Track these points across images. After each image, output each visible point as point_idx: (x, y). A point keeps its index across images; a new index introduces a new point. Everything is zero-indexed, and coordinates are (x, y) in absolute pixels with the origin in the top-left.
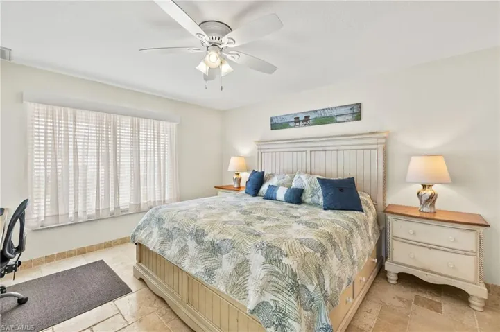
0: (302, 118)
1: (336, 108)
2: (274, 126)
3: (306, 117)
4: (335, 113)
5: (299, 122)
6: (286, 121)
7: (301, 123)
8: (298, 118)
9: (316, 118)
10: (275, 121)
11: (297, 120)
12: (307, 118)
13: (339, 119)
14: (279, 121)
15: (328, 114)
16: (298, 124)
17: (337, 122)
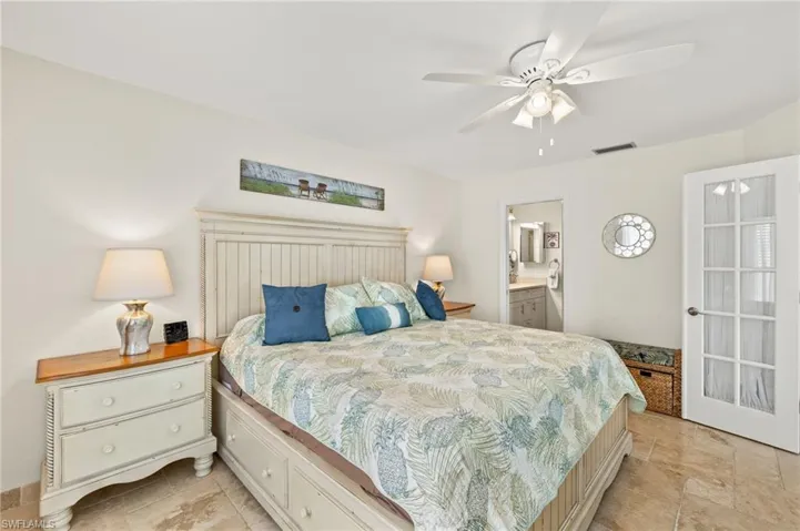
0: (313, 184)
1: (361, 186)
2: (249, 182)
3: (320, 185)
4: (360, 192)
5: (308, 189)
6: (281, 180)
7: (312, 193)
8: (307, 182)
9: (334, 192)
10: (253, 171)
11: (304, 185)
12: (321, 188)
13: (364, 202)
14: (265, 174)
15: (352, 191)
16: (304, 193)
17: (361, 206)
